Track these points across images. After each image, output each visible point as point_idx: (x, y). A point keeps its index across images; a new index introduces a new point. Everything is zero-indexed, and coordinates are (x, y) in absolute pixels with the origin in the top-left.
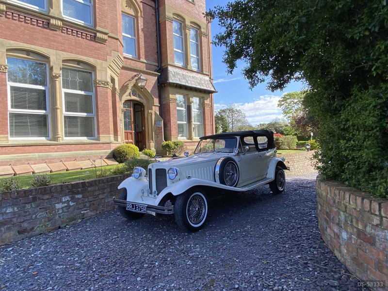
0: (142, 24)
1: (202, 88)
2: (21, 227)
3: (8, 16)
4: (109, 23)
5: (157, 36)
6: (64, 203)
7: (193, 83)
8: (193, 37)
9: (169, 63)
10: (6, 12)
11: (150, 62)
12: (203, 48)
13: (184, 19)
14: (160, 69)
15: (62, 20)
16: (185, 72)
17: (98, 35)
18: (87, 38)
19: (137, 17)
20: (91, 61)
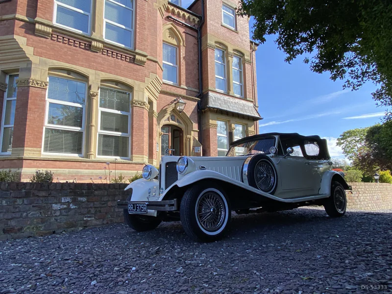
0: (184, 53)
1: (245, 113)
2: (7, 225)
3: (53, 38)
4: (149, 47)
5: (198, 64)
6: (64, 204)
7: (236, 108)
8: (236, 65)
9: (210, 88)
10: (52, 34)
11: (190, 89)
12: (247, 75)
13: (227, 47)
14: (200, 95)
15: (103, 42)
16: (226, 98)
17: (138, 57)
18: (127, 60)
19: (179, 46)
20: (129, 81)
